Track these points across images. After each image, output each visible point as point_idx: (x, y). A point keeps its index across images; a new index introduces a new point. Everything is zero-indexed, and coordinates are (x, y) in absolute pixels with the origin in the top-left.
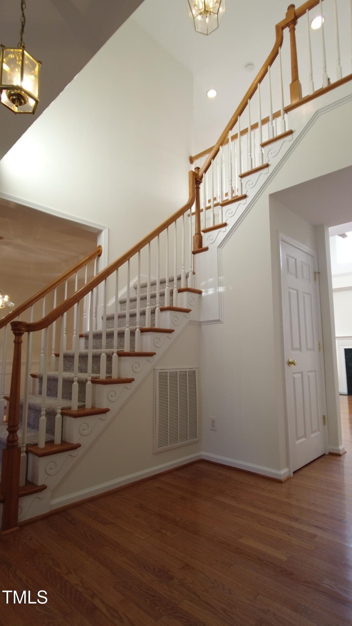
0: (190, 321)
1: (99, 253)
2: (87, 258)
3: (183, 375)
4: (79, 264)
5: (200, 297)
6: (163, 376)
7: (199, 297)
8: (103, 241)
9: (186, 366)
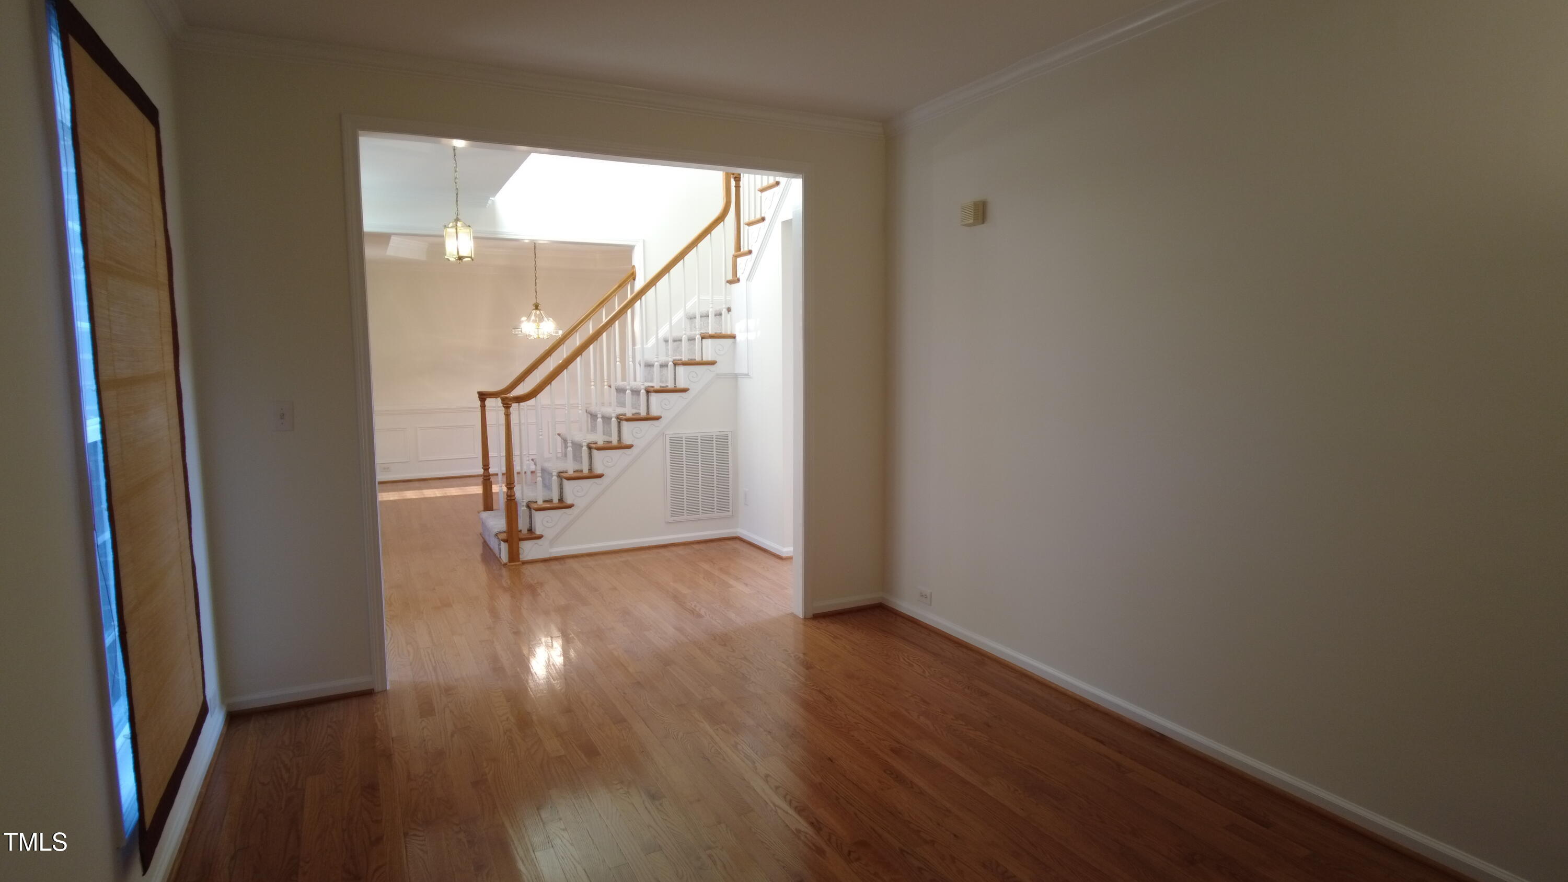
0: (717, 375)
1: (633, 276)
2: (616, 286)
3: (707, 440)
4: (605, 297)
5: (735, 343)
6: (676, 443)
7: (733, 342)
8: (637, 261)
9: (714, 428)
